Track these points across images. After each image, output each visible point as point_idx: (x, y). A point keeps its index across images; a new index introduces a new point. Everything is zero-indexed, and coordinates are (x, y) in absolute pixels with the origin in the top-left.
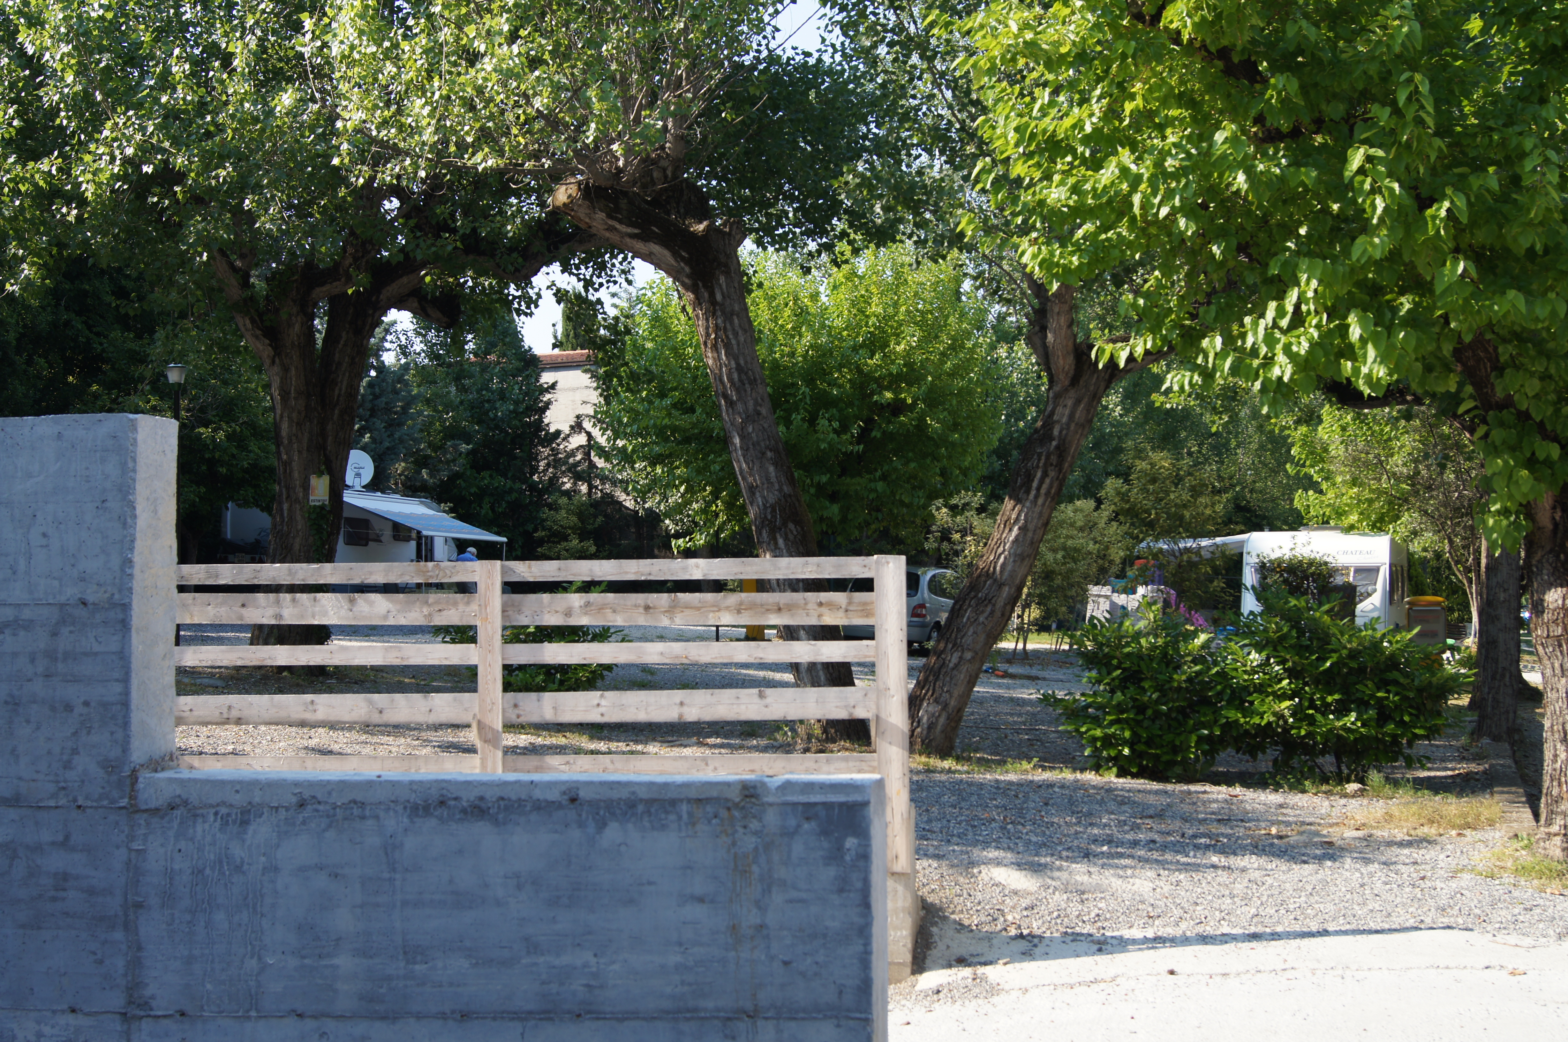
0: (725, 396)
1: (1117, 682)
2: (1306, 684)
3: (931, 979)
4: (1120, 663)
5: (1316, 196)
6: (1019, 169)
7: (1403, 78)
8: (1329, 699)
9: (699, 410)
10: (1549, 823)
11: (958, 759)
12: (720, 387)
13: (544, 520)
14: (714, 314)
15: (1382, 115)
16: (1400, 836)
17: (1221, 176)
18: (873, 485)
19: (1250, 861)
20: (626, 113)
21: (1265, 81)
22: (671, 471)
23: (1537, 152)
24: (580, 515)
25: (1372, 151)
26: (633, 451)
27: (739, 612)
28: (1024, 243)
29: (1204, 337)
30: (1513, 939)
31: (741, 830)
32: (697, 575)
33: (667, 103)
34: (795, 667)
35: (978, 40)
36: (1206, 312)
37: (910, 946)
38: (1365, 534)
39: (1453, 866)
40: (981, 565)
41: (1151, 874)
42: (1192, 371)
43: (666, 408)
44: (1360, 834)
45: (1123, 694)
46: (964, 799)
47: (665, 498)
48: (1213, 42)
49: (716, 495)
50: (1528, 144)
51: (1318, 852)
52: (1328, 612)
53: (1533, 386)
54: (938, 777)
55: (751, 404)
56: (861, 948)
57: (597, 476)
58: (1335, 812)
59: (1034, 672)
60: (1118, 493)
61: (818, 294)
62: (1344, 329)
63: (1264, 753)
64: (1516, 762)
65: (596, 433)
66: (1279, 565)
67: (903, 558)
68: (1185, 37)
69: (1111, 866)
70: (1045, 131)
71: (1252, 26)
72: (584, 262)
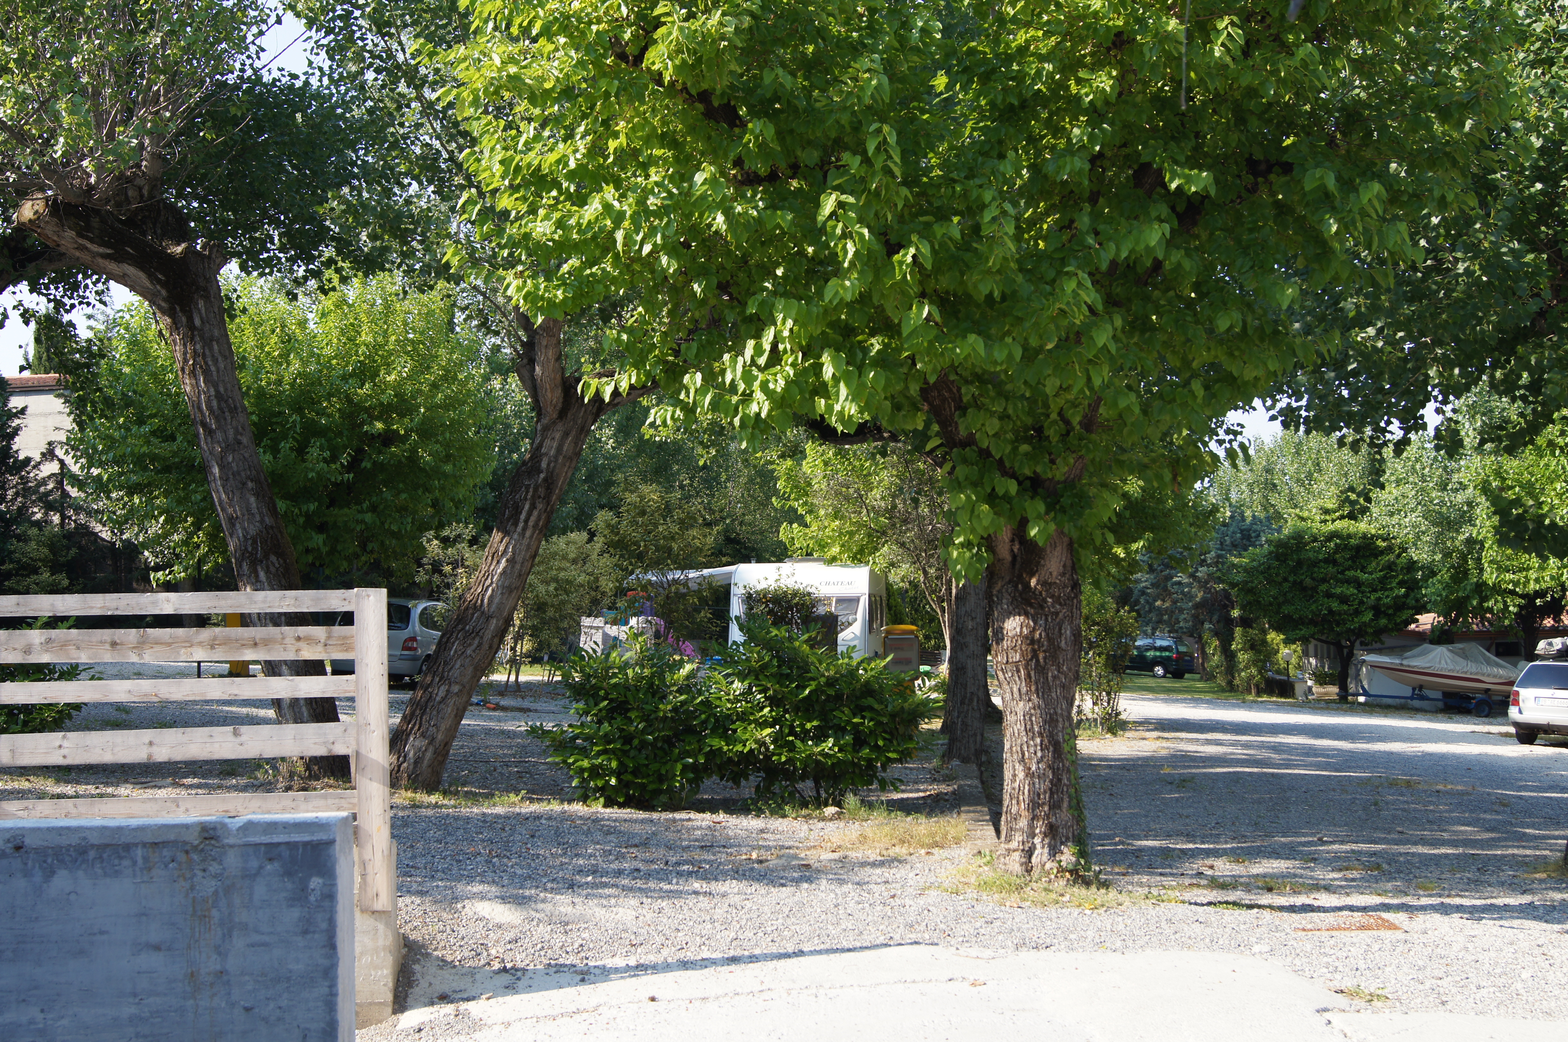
0: (204, 425)
1: (604, 713)
2: (786, 711)
3: (412, 1017)
4: (607, 694)
5: (793, 237)
6: (505, 202)
7: (872, 129)
8: (808, 726)
9: (180, 438)
10: (1009, 840)
11: (445, 793)
12: (199, 415)
13: (12, 552)
14: (192, 339)
15: (854, 163)
16: (873, 856)
17: (701, 216)
18: (360, 517)
19: (730, 886)
20: (99, 127)
21: (744, 125)
22: (150, 500)
23: (995, 204)
24: (52, 546)
25: (843, 197)
26: (109, 479)
27: (212, 647)
28: (510, 276)
29: (686, 372)
30: (974, 951)
31: (200, 874)
32: (168, 610)
33: (143, 120)
34: (277, 703)
35: (460, 73)
36: (688, 348)
37: (391, 985)
38: (846, 566)
39: (921, 884)
40: (469, 597)
41: (634, 902)
42: (674, 406)
43: (144, 435)
44: (836, 856)
45: (610, 725)
46: (449, 834)
47: (143, 529)
48: (693, 85)
49: (197, 526)
50: (988, 196)
51: (795, 875)
52: (806, 641)
53: (993, 425)
54: (424, 812)
55: (231, 433)
56: (327, 990)
57: (70, 506)
58: (813, 835)
59: (526, 704)
60: (608, 526)
61: (306, 321)
62: (818, 368)
63: (747, 779)
64: (982, 782)
65: (69, 460)
66: (765, 596)
67: (384, 591)
68: (667, 79)
69: (595, 896)
70: (529, 165)
71: (731, 72)
72: (54, 281)
